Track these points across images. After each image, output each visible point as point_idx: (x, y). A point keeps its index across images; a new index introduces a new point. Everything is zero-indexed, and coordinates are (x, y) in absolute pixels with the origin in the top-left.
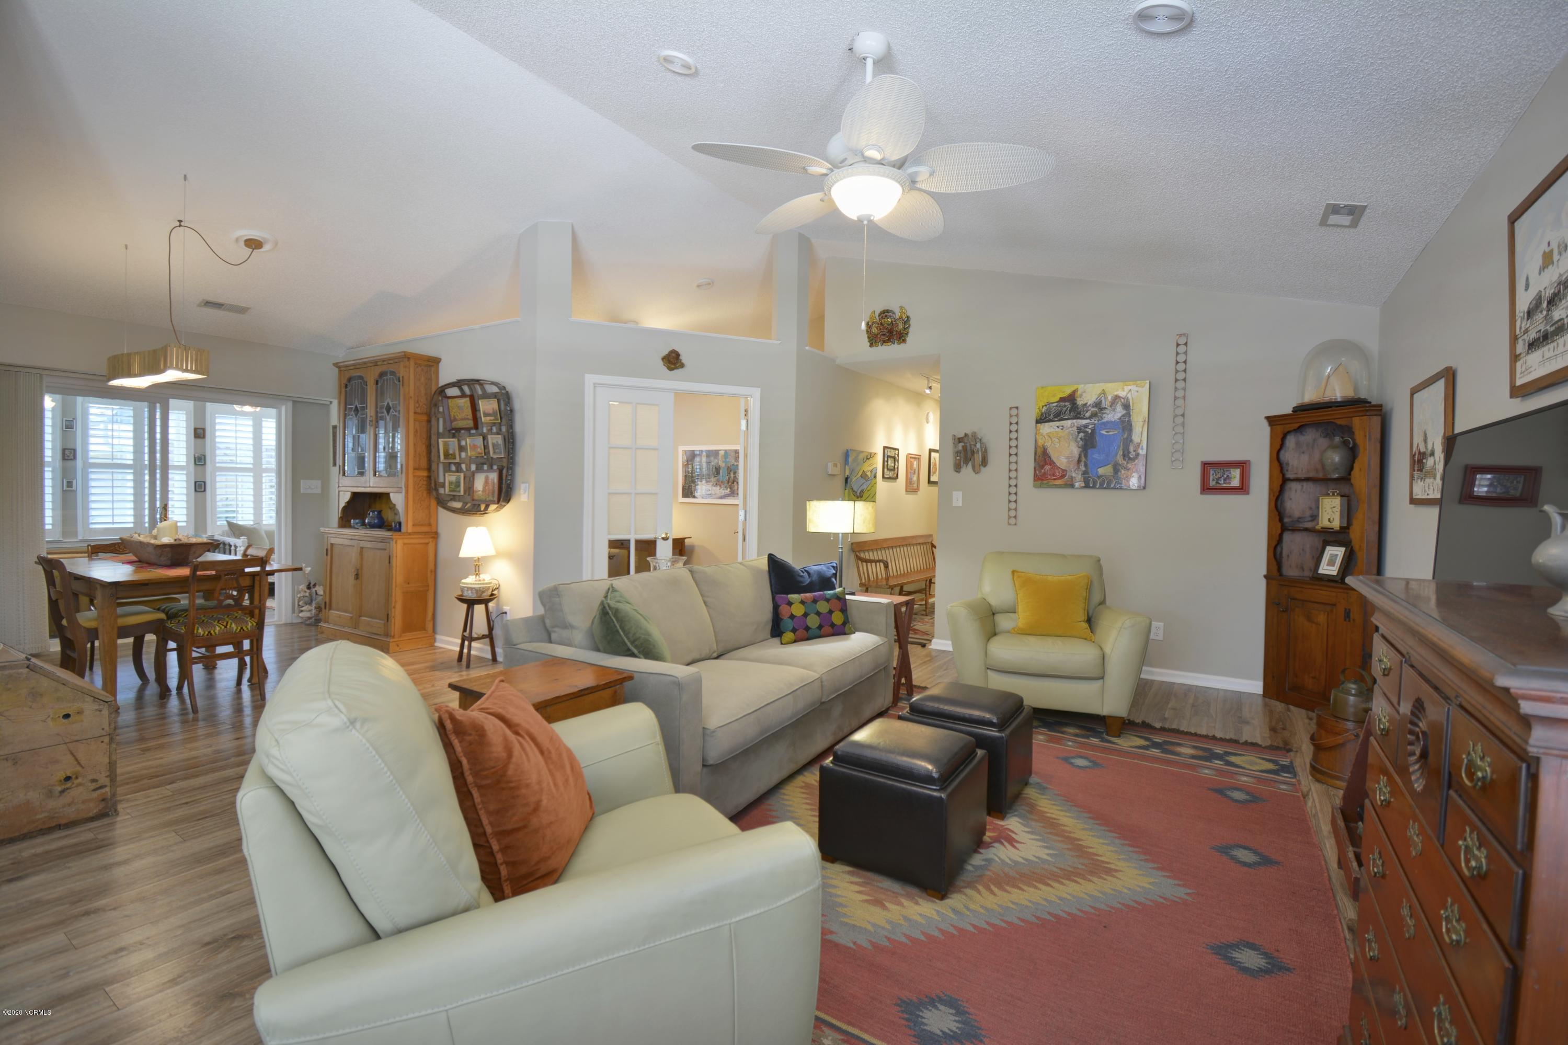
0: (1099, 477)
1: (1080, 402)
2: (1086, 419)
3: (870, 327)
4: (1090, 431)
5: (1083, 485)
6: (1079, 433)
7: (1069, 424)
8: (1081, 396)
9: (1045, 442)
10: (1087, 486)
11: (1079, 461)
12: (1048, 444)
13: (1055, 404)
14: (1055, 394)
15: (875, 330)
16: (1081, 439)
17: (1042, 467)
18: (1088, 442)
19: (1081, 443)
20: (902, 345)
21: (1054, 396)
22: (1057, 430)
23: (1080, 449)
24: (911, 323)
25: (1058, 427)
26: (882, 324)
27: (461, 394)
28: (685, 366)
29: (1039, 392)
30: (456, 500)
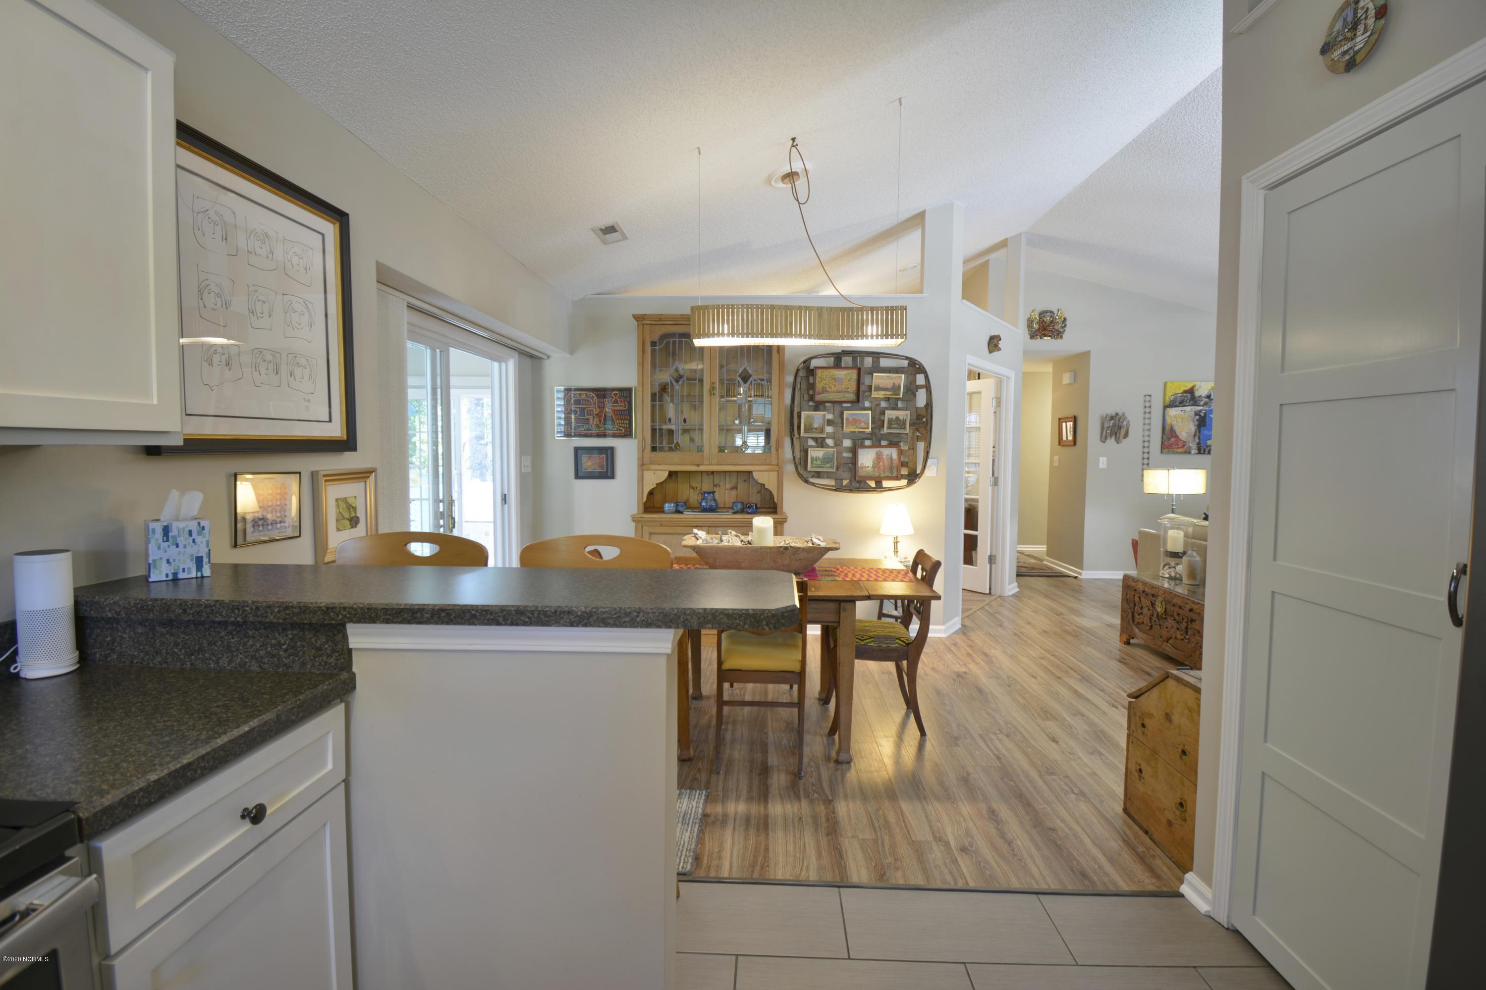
0: (1207, 447)
1: (1197, 394)
2: (1201, 406)
3: (1031, 323)
4: (1203, 415)
5: (1197, 452)
6: (1195, 415)
7: (1190, 409)
8: (1198, 390)
9: (1172, 422)
10: (1199, 453)
11: (1195, 436)
12: (1174, 423)
13: (1180, 395)
14: (1177, 388)
15: (1036, 326)
16: (1196, 420)
17: (1169, 439)
18: (1203, 422)
19: (1196, 423)
20: (1059, 341)
21: (1180, 389)
22: (1181, 413)
23: (1196, 427)
24: (1067, 323)
25: (1182, 411)
26: (1041, 322)
27: (837, 365)
28: (999, 349)
29: (1169, 385)
30: (826, 475)
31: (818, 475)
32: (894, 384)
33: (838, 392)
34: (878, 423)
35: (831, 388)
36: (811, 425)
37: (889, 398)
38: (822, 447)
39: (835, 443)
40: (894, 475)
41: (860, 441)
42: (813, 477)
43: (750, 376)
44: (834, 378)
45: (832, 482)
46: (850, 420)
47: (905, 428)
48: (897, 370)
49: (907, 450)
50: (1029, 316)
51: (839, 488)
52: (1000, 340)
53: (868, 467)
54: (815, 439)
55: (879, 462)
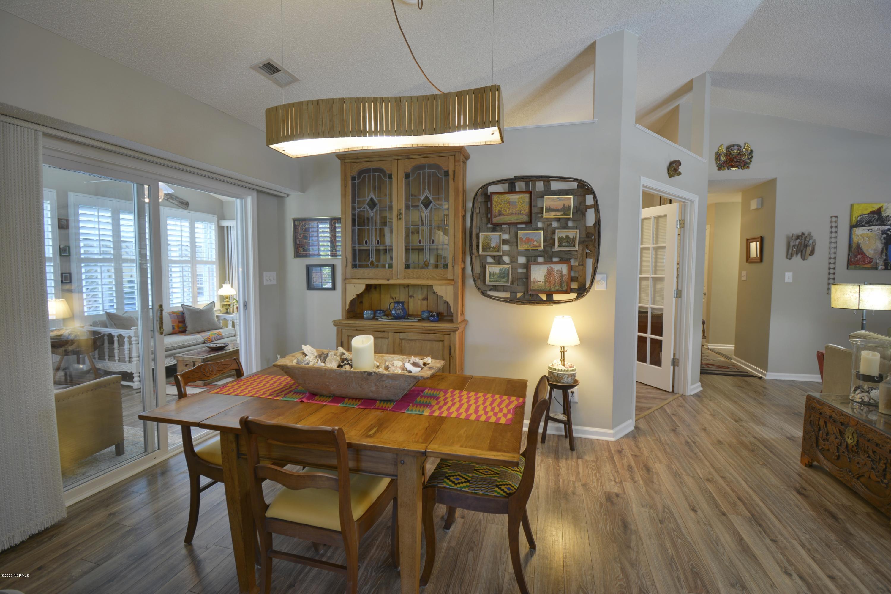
1: (884, 214)
2: (888, 225)
3: (719, 156)
4: (889, 234)
5: (884, 268)
6: (883, 234)
7: (877, 228)
8: (885, 210)
9: (859, 240)
10: (887, 268)
11: (882, 253)
12: (861, 241)
13: (867, 215)
15: (723, 159)
16: (884, 238)
17: (856, 256)
18: (889, 240)
19: (884, 241)
20: (745, 171)
21: (866, 210)
22: (868, 232)
23: (883, 245)
24: (753, 154)
25: (868, 230)
26: (729, 154)
27: (512, 190)
28: (680, 174)
29: (855, 207)
30: (502, 289)
31: (496, 288)
32: (564, 205)
33: (512, 214)
34: (549, 241)
35: (506, 211)
36: (488, 244)
37: (560, 218)
38: (499, 264)
39: (511, 260)
40: (564, 289)
41: (533, 258)
42: (491, 290)
43: (431, 202)
44: (509, 202)
45: (506, 295)
46: (524, 239)
47: (574, 246)
48: (566, 192)
49: (577, 266)
50: (717, 150)
51: (513, 300)
52: (680, 165)
53: (540, 281)
54: (493, 257)
55: (550, 277)
